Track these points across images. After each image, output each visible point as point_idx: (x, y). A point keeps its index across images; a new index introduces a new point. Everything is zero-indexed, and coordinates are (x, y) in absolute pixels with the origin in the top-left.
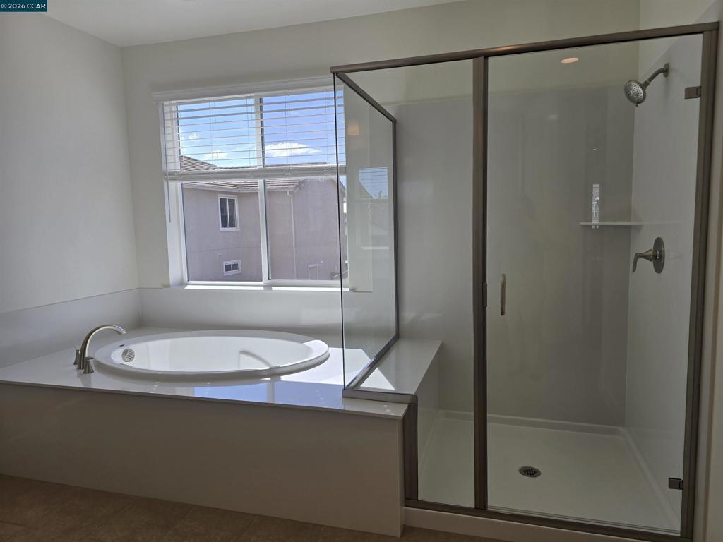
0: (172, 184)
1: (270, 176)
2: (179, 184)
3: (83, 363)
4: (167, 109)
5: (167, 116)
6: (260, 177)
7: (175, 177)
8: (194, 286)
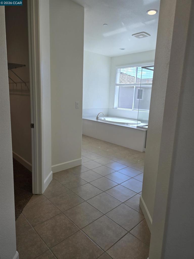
0: (117, 86)
1: (137, 85)
2: (119, 86)
3: (97, 118)
4: (118, 70)
5: (118, 72)
6: (134, 85)
7: (117, 85)
8: (119, 109)
